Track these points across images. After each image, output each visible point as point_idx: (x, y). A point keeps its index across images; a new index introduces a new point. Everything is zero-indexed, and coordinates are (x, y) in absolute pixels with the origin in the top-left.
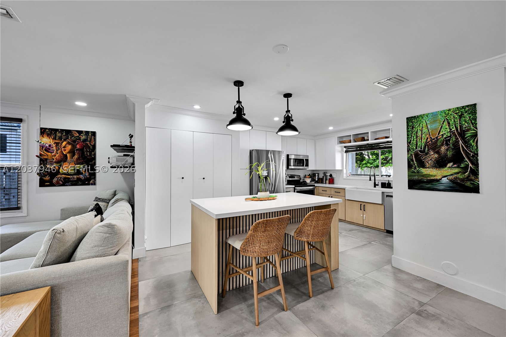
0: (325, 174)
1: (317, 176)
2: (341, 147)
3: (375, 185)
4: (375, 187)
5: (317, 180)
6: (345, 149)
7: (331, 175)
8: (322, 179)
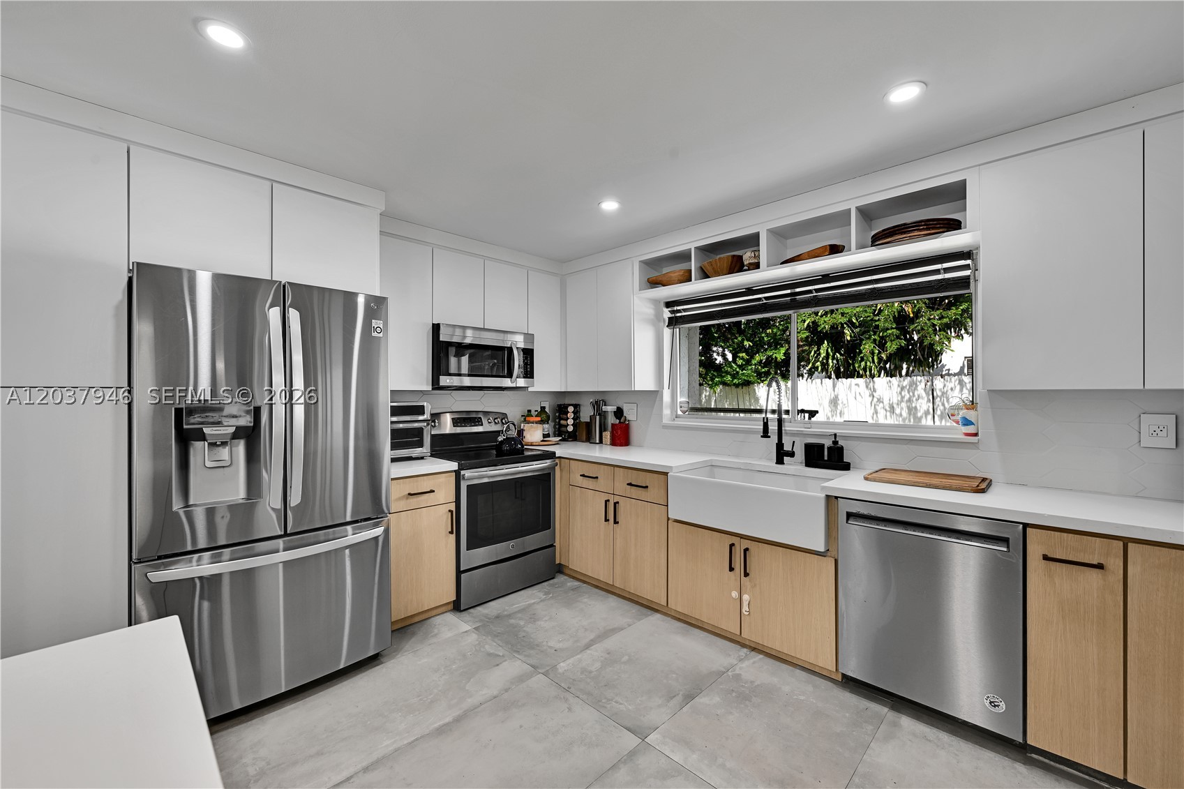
0: (597, 405)
1: (571, 415)
2: (655, 302)
3: (782, 455)
4: (780, 461)
5: (570, 429)
6: (667, 314)
7: (619, 413)
8: (589, 426)
